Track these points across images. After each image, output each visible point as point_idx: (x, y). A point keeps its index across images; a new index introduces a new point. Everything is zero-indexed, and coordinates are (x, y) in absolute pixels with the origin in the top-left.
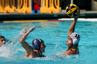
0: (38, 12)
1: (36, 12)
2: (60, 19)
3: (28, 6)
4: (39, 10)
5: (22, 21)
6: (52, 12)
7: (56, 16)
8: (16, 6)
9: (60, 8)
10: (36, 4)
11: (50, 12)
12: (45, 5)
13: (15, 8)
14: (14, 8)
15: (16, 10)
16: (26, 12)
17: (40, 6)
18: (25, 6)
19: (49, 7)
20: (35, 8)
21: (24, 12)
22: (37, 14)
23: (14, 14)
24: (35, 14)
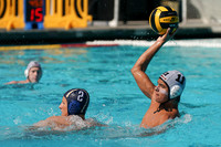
0: (40, 26)
1: (35, 26)
2: (89, 43)
3: (16, 14)
4: (42, 21)
5: (2, 48)
6: (71, 26)
7: (80, 35)
9: (90, 17)
10: (35, 9)
11: (66, 27)
12: (56, 11)
16: (12, 27)
17: (43, 12)
18: (10, 13)
19: (64, 14)
20: (32, 18)
21: (8, 27)
22: (36, 31)
24: (32, 31)
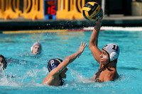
0: (54, 17)
1: (51, 18)
2: (85, 29)
3: (39, 9)
4: (55, 14)
5: (30, 32)
6: (74, 18)
7: (79, 24)
8: (21, 9)
10: (51, 6)
11: (71, 18)
12: (64, 8)
13: (20, 12)
14: (18, 11)
15: (22, 15)
16: (36, 18)
17: (56, 9)
18: (35, 9)
19: (69, 10)
20: (49, 12)
21: (33, 18)
22: (51, 21)
23: (19, 21)
24: (48, 20)
